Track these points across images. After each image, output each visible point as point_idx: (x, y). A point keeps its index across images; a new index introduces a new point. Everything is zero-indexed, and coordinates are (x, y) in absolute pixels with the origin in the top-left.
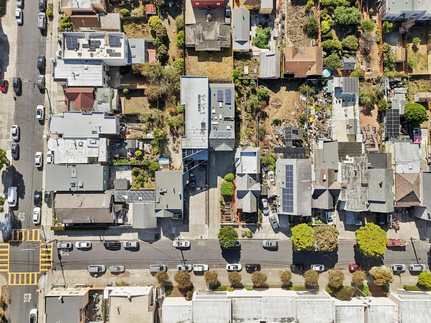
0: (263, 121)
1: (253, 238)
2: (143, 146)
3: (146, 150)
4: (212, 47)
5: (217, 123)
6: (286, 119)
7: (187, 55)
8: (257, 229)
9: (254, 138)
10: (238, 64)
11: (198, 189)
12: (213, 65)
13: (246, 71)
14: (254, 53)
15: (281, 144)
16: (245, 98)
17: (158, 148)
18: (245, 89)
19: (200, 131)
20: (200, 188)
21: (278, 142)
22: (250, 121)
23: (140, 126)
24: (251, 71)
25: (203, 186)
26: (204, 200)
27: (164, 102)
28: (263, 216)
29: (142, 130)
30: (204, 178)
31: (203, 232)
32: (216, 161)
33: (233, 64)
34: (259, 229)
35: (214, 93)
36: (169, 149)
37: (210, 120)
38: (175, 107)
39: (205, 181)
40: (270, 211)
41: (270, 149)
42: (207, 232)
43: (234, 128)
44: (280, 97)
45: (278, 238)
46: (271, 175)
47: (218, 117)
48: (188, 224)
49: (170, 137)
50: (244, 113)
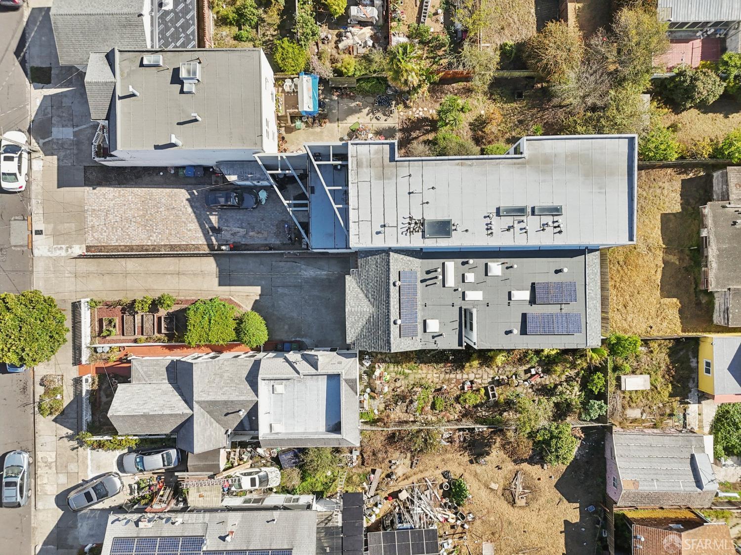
0: (457, 444)
1: (39, 417)
2: (363, 24)
3: (349, 34)
4: (720, 263)
5: (451, 282)
6: (466, 526)
7: (684, 177)
8: (70, 432)
9: (398, 413)
10: (655, 353)
11: (214, 219)
12: (653, 265)
13: (634, 383)
14: (693, 408)
15: (377, 510)
16: (538, 380)
17: (358, 73)
18: (569, 380)
19: (417, 217)
20: (216, 225)
21: (386, 498)
22: (457, 399)
23: (436, 14)
24: (631, 399)
25: (226, 235)
26: (174, 241)
27: (520, 96)
28: (118, 453)
29: (419, 21)
30: (255, 238)
31: (58, 237)
32: (316, 282)
33: (655, 334)
34: (70, 438)
35: (566, 270)
36: (358, 115)
37: (463, 255)
38: (504, 133)
39: (243, 241)
40: (137, 478)
41: (360, 471)
42: (58, 253)
43: (433, 347)
44: (542, 500)
45: (40, 505)
46: (264, 480)
47: (474, 287)
48: (86, 185)
49: (397, 117)
50: (485, 376)
